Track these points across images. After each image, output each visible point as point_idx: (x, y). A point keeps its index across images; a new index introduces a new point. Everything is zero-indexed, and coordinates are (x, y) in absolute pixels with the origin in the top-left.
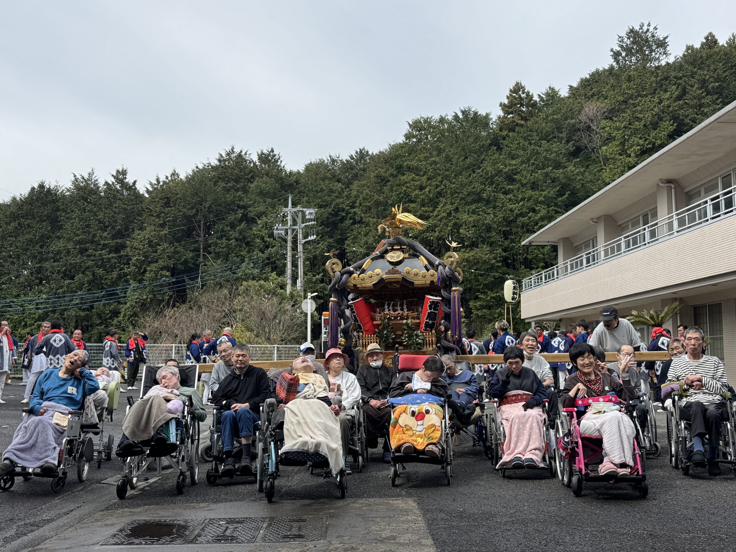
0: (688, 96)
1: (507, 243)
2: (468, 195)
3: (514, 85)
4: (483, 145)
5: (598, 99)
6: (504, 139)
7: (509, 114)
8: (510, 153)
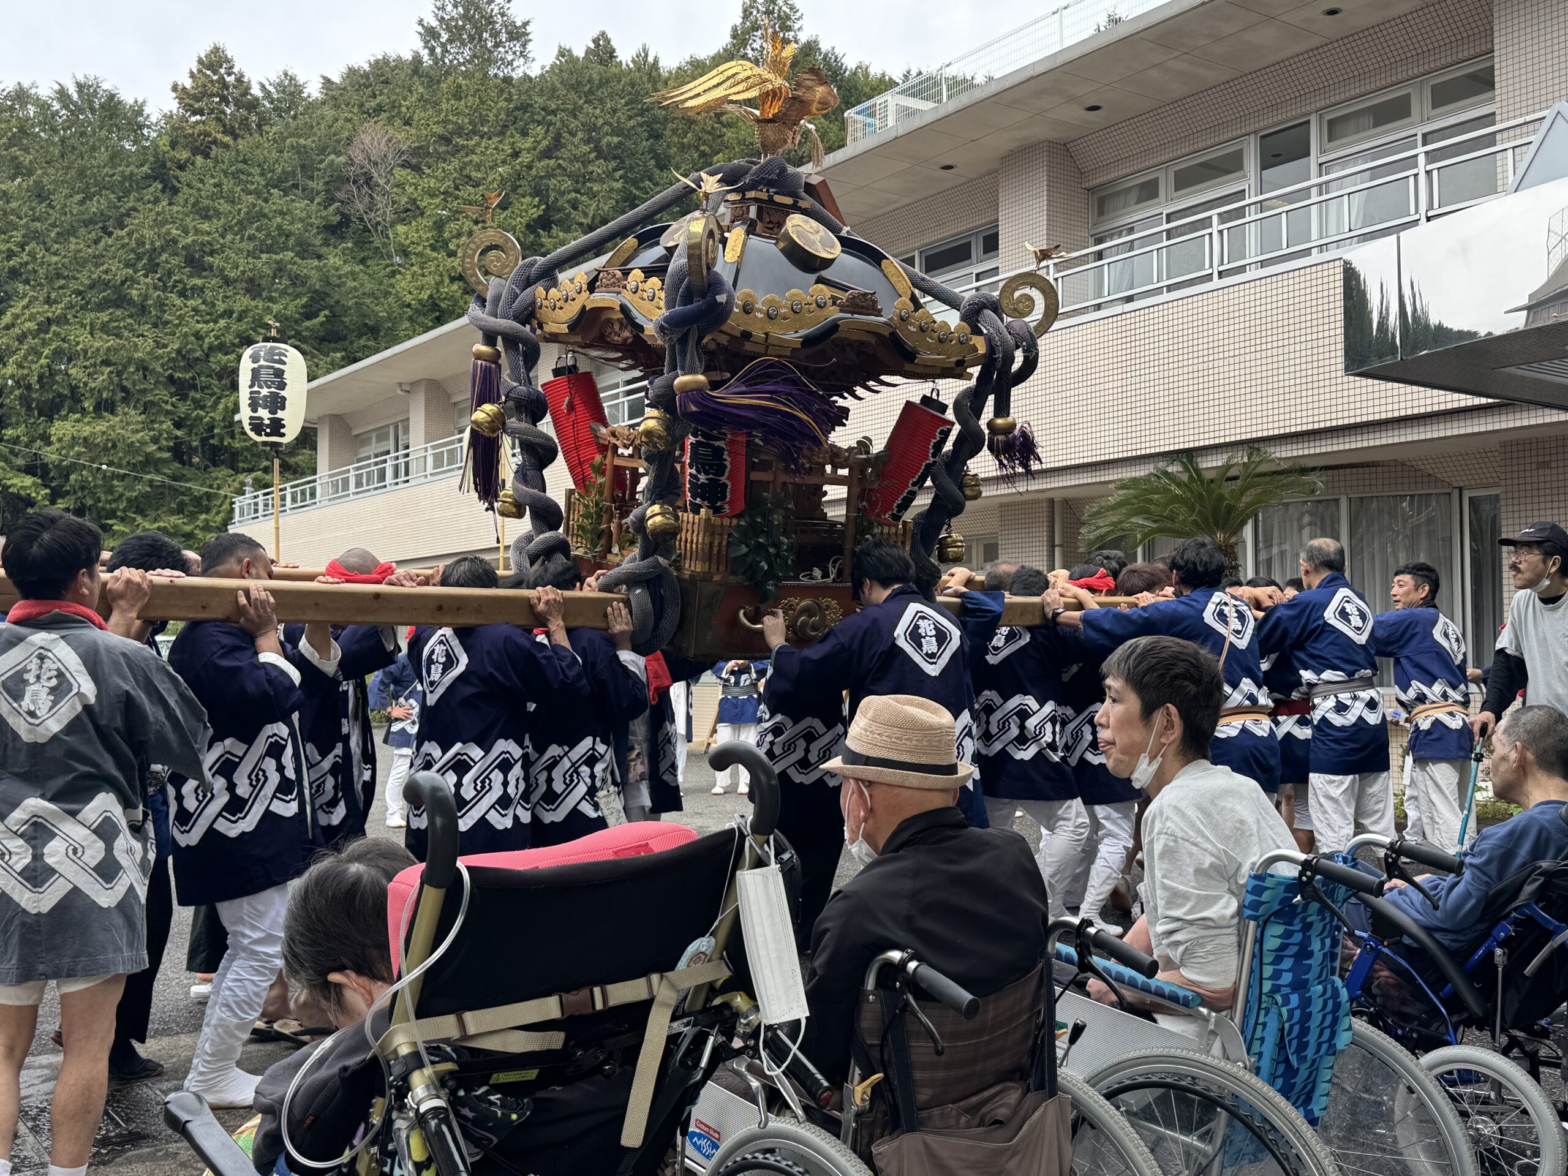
0: (564, 153)
1: (183, 408)
2: (91, 287)
3: (209, 49)
4: (132, 174)
5: (390, 120)
6: (182, 167)
7: (194, 113)
8: (196, 203)
